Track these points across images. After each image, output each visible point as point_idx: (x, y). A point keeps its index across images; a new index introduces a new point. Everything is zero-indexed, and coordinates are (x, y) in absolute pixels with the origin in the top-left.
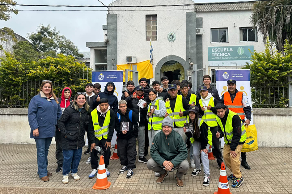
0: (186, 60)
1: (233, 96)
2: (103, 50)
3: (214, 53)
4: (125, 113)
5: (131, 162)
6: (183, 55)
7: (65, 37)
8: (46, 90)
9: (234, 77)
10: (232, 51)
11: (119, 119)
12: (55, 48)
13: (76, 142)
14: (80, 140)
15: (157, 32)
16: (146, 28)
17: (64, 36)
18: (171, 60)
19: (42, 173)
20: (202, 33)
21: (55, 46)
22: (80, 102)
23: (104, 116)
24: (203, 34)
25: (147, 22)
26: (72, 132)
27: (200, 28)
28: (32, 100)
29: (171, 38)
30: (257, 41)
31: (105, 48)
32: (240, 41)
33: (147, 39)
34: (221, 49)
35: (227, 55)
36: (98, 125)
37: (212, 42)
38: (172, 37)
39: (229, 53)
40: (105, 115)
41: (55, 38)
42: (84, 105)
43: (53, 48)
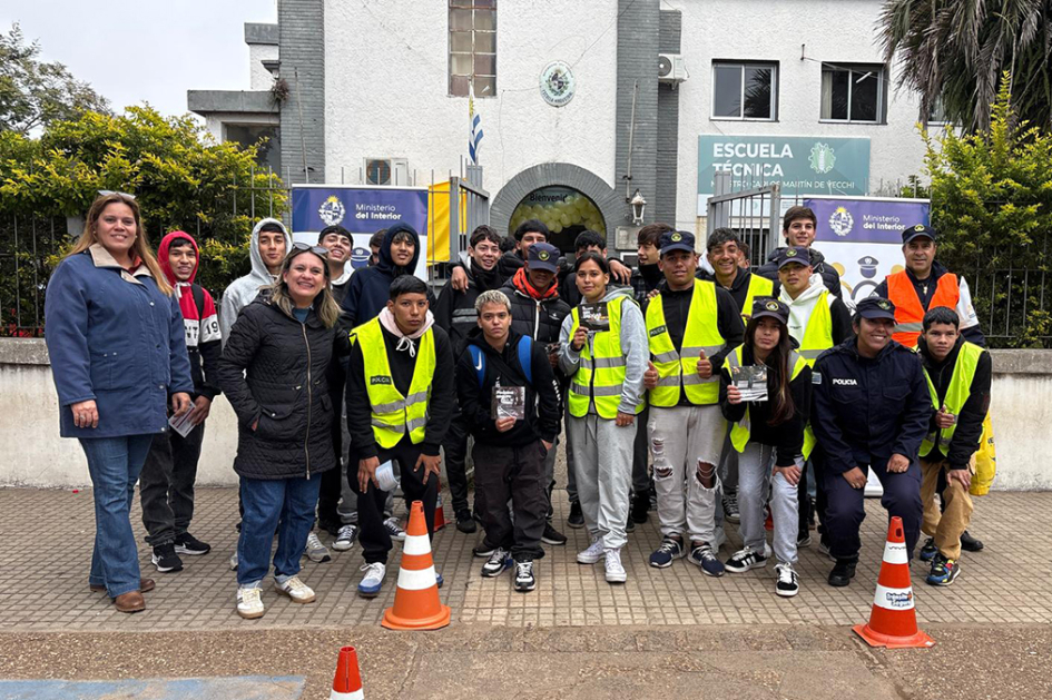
0: (612, 186)
1: (926, 288)
2: (261, 125)
3: (723, 160)
4: (501, 344)
5: (528, 534)
6: (601, 164)
7: (67, 70)
8: (113, 232)
9: (870, 226)
10: (791, 156)
11: (479, 368)
12: (19, 121)
13: (298, 447)
14: (315, 442)
15: (494, 60)
16: (451, 42)
17: (63, 68)
18: (553, 182)
19: (116, 579)
20: (677, 77)
21: (23, 109)
22: (299, 283)
23: (412, 350)
24: (682, 80)
25: (454, 16)
26: (280, 407)
27: (669, 56)
28: (57, 276)
29: (556, 88)
30: (884, 122)
31: (273, 121)
32: (821, 117)
33: (456, 88)
34: (749, 146)
35: (771, 170)
36: (390, 383)
37: (716, 114)
38: (558, 82)
39: (778, 166)
40: (417, 349)
41: (18, 75)
42: (319, 299)
43: (12, 118)
